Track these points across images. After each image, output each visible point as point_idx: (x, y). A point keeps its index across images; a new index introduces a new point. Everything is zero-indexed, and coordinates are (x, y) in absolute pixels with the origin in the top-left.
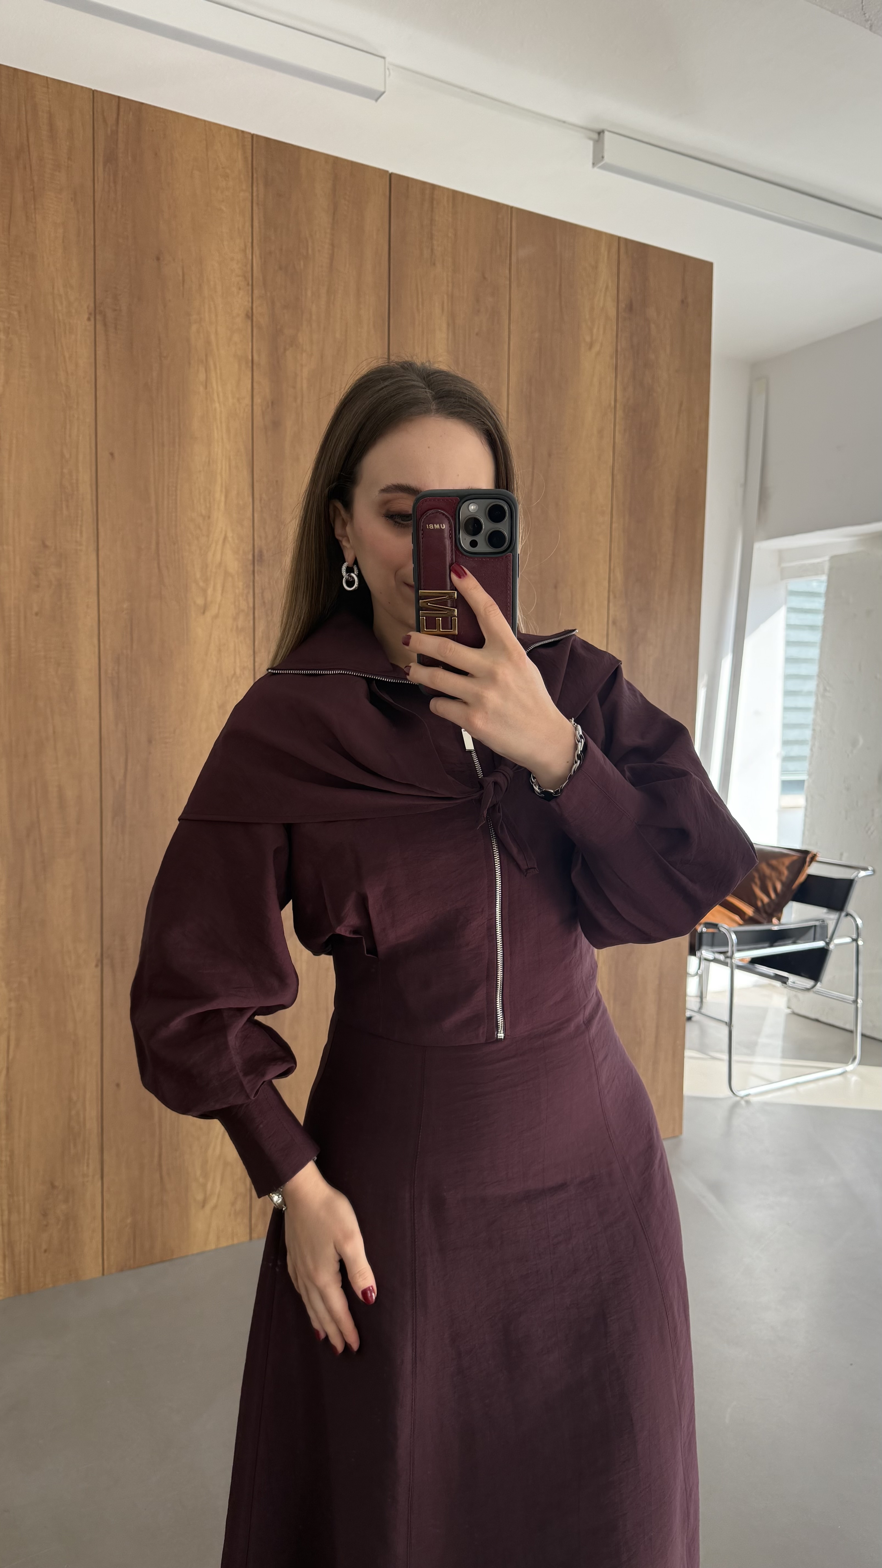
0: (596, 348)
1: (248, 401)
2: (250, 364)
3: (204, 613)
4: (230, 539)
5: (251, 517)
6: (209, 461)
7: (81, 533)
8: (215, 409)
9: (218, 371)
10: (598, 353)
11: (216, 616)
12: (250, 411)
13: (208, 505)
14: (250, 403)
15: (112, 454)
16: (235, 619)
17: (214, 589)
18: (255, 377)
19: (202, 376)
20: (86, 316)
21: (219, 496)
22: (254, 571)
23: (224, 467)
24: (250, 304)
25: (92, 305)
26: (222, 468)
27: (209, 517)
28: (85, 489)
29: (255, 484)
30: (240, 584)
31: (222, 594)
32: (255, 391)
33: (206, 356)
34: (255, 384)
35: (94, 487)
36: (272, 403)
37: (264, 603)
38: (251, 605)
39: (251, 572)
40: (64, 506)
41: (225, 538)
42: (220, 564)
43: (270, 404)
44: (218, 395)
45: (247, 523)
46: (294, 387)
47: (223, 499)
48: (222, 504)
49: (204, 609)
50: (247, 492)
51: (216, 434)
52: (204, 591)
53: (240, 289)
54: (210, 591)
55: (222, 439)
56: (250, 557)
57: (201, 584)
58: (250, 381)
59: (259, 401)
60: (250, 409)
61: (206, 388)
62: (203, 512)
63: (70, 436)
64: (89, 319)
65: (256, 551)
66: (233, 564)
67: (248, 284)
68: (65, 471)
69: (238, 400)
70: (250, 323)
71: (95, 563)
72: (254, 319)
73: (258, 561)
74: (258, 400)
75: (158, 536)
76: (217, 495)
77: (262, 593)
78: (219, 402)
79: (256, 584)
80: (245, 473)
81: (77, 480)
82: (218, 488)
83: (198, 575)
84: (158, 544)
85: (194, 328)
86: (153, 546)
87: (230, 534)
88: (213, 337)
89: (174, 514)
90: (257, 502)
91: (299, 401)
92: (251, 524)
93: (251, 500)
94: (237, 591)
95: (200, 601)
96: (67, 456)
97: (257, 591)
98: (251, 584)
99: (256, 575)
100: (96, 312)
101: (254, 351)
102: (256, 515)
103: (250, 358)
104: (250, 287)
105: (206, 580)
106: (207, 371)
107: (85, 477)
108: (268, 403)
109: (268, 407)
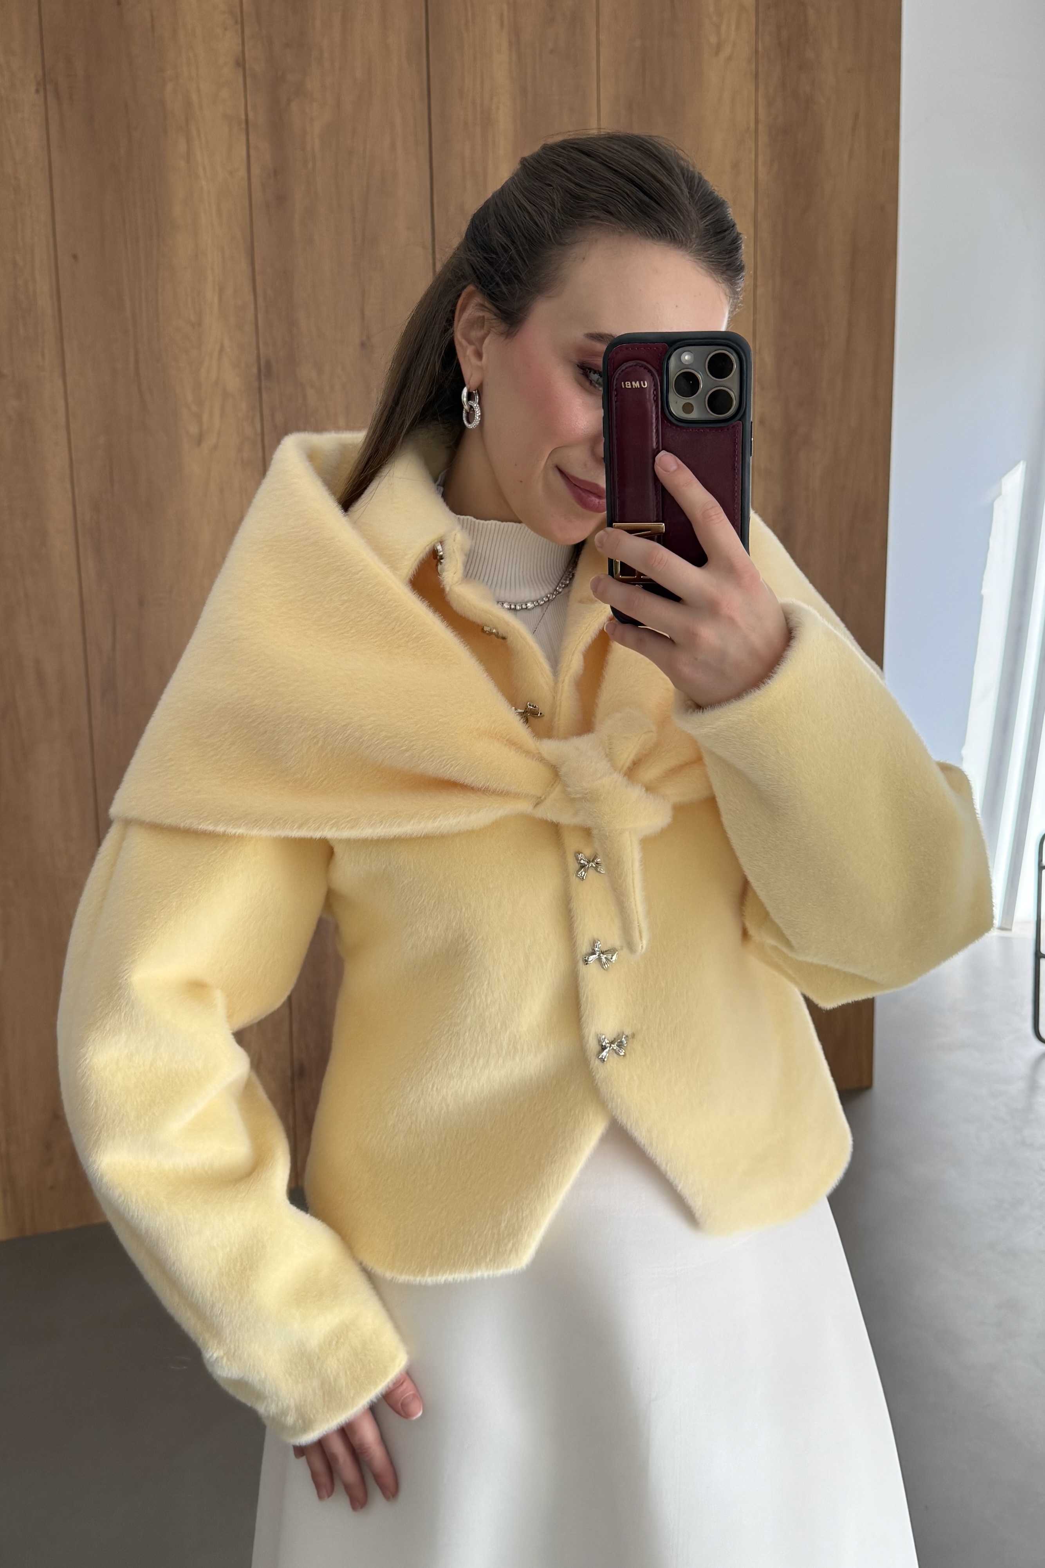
0: (727, 51)
1: (243, 173)
2: (244, 126)
3: (199, 444)
4: (228, 350)
5: (254, 320)
6: (197, 256)
7: (43, 355)
8: (202, 188)
9: (203, 139)
10: (729, 59)
11: (216, 447)
12: (247, 186)
13: (198, 309)
14: (246, 175)
15: (75, 257)
16: (239, 449)
17: (211, 414)
18: (251, 141)
19: (182, 147)
20: (33, 88)
21: (212, 297)
22: (260, 390)
23: (216, 260)
24: (240, 48)
25: (40, 73)
26: (213, 262)
27: (200, 324)
28: (45, 303)
29: (257, 277)
30: (244, 405)
31: (221, 419)
32: (252, 159)
33: (187, 120)
34: (251, 150)
35: (55, 298)
36: (275, 172)
37: (276, 427)
38: (259, 431)
39: (257, 390)
40: (21, 325)
41: (222, 349)
42: (217, 382)
43: (272, 174)
44: (204, 170)
45: (249, 328)
46: (303, 149)
47: (216, 299)
48: (216, 306)
49: (200, 439)
50: (247, 288)
51: (203, 219)
52: (198, 417)
53: (226, 29)
54: (205, 417)
55: (212, 225)
56: (255, 370)
57: (194, 408)
58: (245, 147)
59: (258, 171)
61: (188, 162)
62: (193, 318)
63: (23, 239)
64: (37, 91)
65: (262, 362)
66: (233, 381)
67: (236, 23)
68: (20, 282)
69: (231, 172)
70: (241, 72)
71: (62, 391)
72: (247, 66)
73: (265, 375)
74: (256, 170)
75: (137, 352)
76: (209, 295)
78: (206, 178)
79: (264, 404)
80: (243, 265)
81: (34, 291)
82: (209, 287)
83: (190, 398)
84: (137, 362)
85: (169, 87)
86: (132, 366)
87: (227, 344)
88: (194, 97)
89: (155, 325)
90: (260, 300)
91: (310, 165)
92: (254, 328)
93: (252, 298)
94: (240, 415)
95: (193, 429)
96: (21, 264)
97: (265, 412)
98: (258, 405)
99: (263, 393)
100: (45, 82)
101: (249, 108)
102: (260, 317)
103: (243, 117)
104: (239, 26)
105: (200, 403)
106: (189, 140)
107: (43, 287)
108: (269, 173)
109: (269, 177)
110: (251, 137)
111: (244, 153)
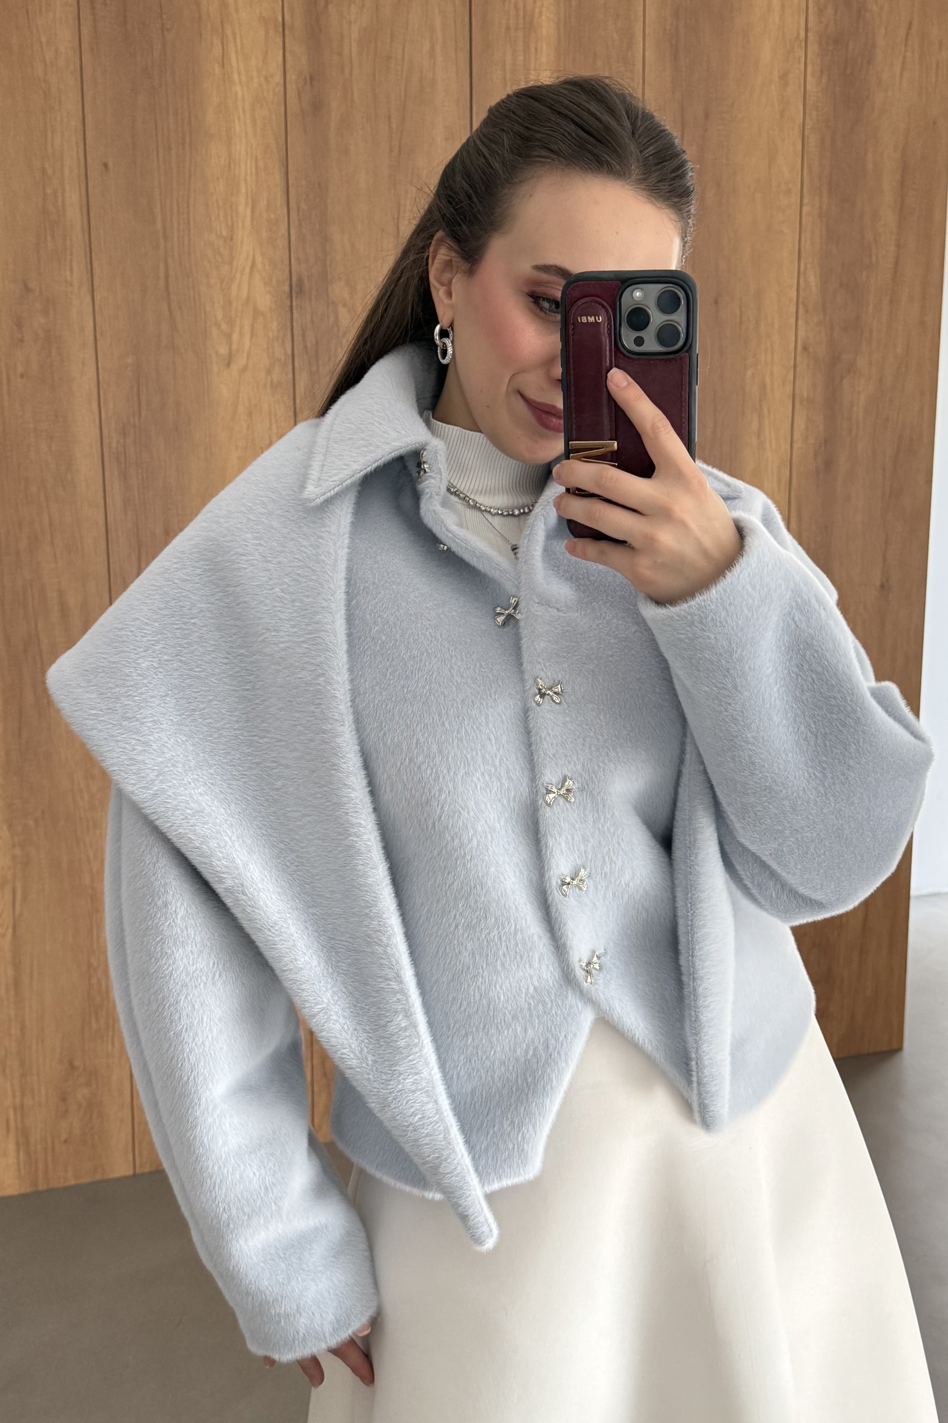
1: (278, 78)
2: (281, 29)
3: (228, 365)
4: (259, 266)
5: (287, 235)
6: (230, 166)
7: (71, 270)
8: (236, 93)
9: (238, 41)
11: (245, 369)
12: (282, 93)
13: (230, 223)
14: (282, 81)
15: (105, 165)
16: (269, 372)
17: (241, 334)
18: (287, 45)
19: (217, 51)
21: (244, 209)
22: (291, 307)
23: (249, 171)
26: (246, 173)
27: (232, 239)
28: (74, 214)
29: (291, 189)
30: (275, 324)
31: (251, 339)
32: (289, 64)
33: (222, 22)
34: (287, 55)
35: (85, 210)
36: (311, 78)
37: (306, 347)
38: (289, 352)
39: (287, 309)
40: (49, 238)
41: (253, 265)
42: (248, 300)
43: (308, 80)
44: (239, 74)
45: (282, 243)
46: (340, 54)
47: (249, 212)
48: (248, 220)
49: (229, 361)
50: (280, 201)
51: (237, 129)
52: (229, 337)
54: (235, 336)
55: (246, 133)
56: (286, 288)
57: (224, 327)
58: (281, 52)
59: (294, 77)
60: (282, 89)
61: (223, 66)
62: (224, 233)
63: (52, 146)
65: (294, 280)
66: (264, 299)
68: (49, 191)
69: (266, 79)
71: (90, 308)
73: (297, 293)
74: (292, 76)
75: (167, 268)
76: (241, 209)
77: (303, 336)
78: (241, 84)
79: (295, 324)
80: (277, 178)
81: (63, 202)
82: (242, 199)
83: (220, 316)
84: (167, 277)
86: (162, 283)
87: (259, 259)
89: (186, 238)
90: (293, 214)
91: (347, 71)
92: (287, 244)
93: (285, 211)
94: (271, 335)
95: (223, 350)
96: (50, 171)
97: (296, 333)
98: (289, 324)
99: (295, 311)
101: (286, 10)
102: (292, 231)
103: (280, 19)
105: (231, 322)
106: (223, 42)
107: (73, 197)
108: (305, 79)
109: (306, 83)
110: (287, 40)
111: (280, 58)
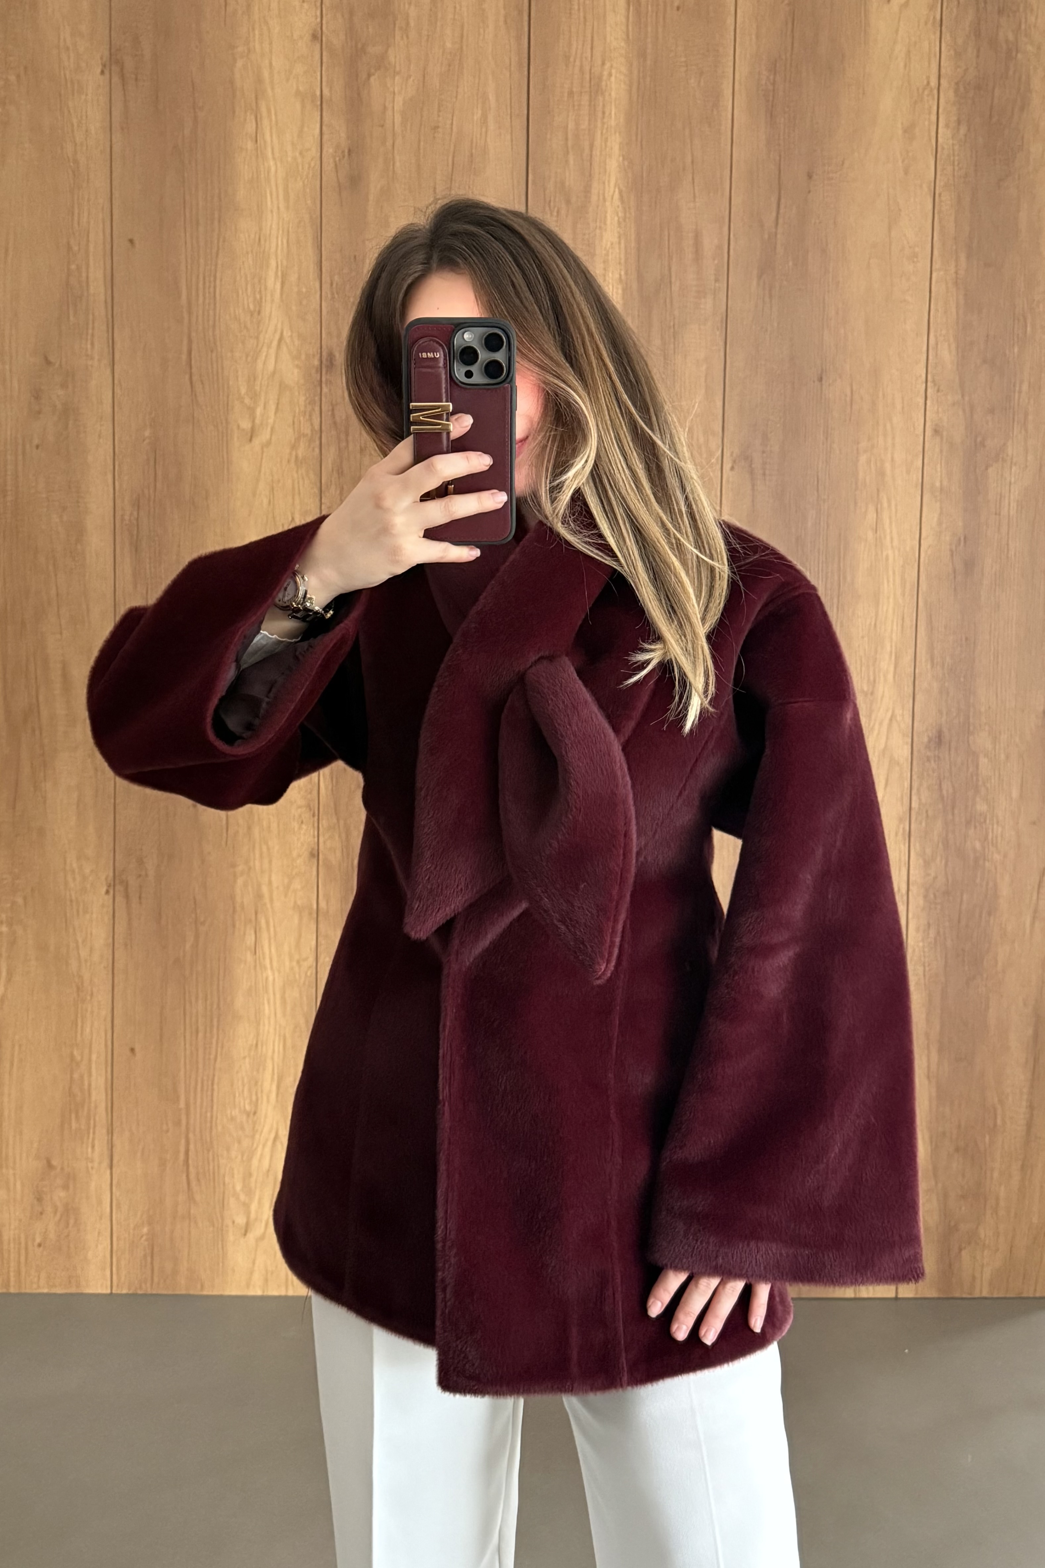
1: (314, 152)
2: (319, 103)
3: (251, 440)
4: (288, 340)
5: (318, 308)
6: (259, 241)
8: (269, 169)
9: (273, 116)
11: (269, 443)
12: (318, 167)
13: (258, 296)
14: (318, 155)
15: (131, 241)
16: (294, 447)
17: (266, 408)
18: (325, 119)
19: (250, 126)
20: (99, 69)
21: (272, 282)
22: (321, 382)
23: (280, 245)
24: (319, 20)
25: (107, 53)
26: (277, 248)
27: (259, 313)
28: (98, 288)
29: (324, 263)
30: (302, 399)
31: (276, 413)
32: (325, 137)
33: (256, 98)
34: (324, 128)
35: (109, 285)
36: (349, 151)
37: (335, 423)
38: (317, 427)
39: (317, 383)
40: (71, 312)
41: (281, 339)
42: (274, 373)
43: (346, 154)
44: (273, 149)
45: (312, 317)
46: (382, 126)
47: (278, 286)
48: (278, 293)
49: (251, 435)
50: (312, 274)
51: (269, 203)
52: (252, 411)
54: (259, 411)
55: (278, 208)
56: (316, 362)
57: (247, 401)
58: (318, 125)
59: (331, 151)
60: (319, 162)
61: (256, 142)
62: (252, 307)
64: (102, 73)
65: (324, 354)
66: (292, 374)
68: (72, 267)
69: (301, 153)
70: (318, 46)
71: (109, 381)
72: (324, 39)
73: (327, 367)
74: (329, 150)
75: (190, 341)
77: (332, 410)
78: (274, 158)
79: (323, 399)
80: (310, 251)
81: (87, 277)
83: (243, 391)
84: (190, 352)
85: (240, 63)
86: (184, 356)
87: (287, 334)
88: (266, 73)
89: (211, 312)
90: (326, 289)
91: (389, 143)
92: (318, 318)
93: (317, 285)
94: (297, 409)
95: (246, 425)
96: (75, 248)
97: (324, 407)
98: (317, 398)
99: (324, 385)
100: (112, 62)
101: (324, 84)
103: (318, 93)
105: (255, 396)
106: (257, 118)
107: (97, 273)
108: (343, 152)
109: (344, 157)
110: (324, 114)
111: (318, 131)
